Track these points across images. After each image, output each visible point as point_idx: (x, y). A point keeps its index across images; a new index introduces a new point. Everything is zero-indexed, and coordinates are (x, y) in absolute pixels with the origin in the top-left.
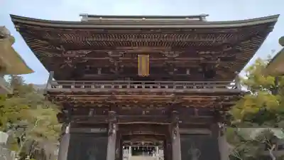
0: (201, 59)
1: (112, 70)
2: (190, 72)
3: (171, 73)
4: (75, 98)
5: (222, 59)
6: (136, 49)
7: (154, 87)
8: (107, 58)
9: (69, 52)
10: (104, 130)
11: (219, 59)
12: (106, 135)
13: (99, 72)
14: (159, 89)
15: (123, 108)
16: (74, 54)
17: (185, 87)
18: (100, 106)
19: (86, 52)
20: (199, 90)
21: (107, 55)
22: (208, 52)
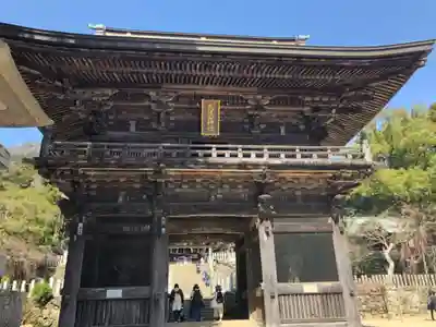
0: (306, 109)
1: (154, 126)
2: (286, 131)
3: (257, 132)
4: (92, 173)
5: (339, 111)
7: (231, 156)
8: (147, 103)
9: (78, 91)
10: (146, 228)
12: (150, 236)
13: (133, 129)
14: (240, 159)
15: (178, 190)
16: (88, 94)
17: (283, 156)
19: (109, 92)
20: (306, 161)
21: (149, 96)
22: (317, 99)
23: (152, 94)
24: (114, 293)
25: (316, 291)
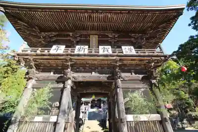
0: (132, 39)
8: (69, 38)
9: (43, 33)
10: (61, 86)
11: (144, 39)
18: (60, 68)
19: (54, 33)
23: (71, 34)
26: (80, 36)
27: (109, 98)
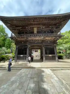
1: (27, 33)
2: (47, 32)
3: (42, 33)
6: (33, 26)
7: (38, 35)
9: (17, 28)
10: (26, 47)
11: (55, 28)
12: (26, 48)
13: (25, 33)
17: (46, 35)
18: (25, 41)
19: (21, 28)
21: (26, 28)
22: (52, 26)
23: (27, 27)
24: (22, 56)
25: (51, 56)
26: (30, 28)
27: (41, 49)
